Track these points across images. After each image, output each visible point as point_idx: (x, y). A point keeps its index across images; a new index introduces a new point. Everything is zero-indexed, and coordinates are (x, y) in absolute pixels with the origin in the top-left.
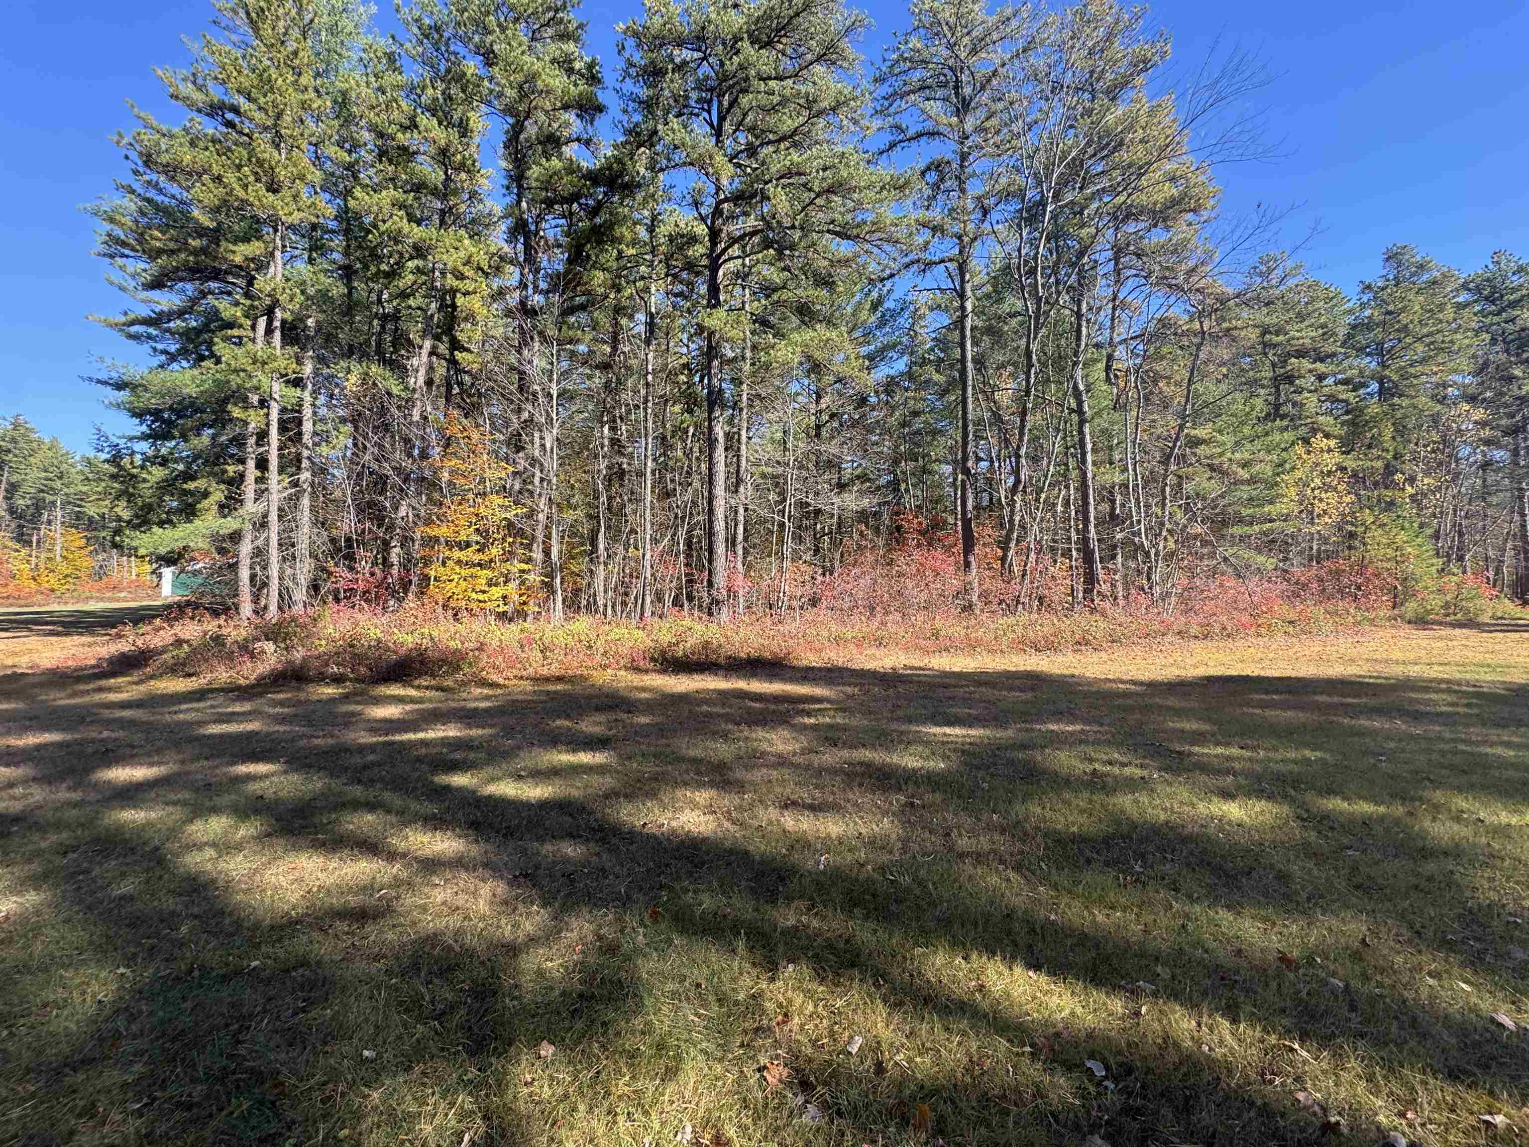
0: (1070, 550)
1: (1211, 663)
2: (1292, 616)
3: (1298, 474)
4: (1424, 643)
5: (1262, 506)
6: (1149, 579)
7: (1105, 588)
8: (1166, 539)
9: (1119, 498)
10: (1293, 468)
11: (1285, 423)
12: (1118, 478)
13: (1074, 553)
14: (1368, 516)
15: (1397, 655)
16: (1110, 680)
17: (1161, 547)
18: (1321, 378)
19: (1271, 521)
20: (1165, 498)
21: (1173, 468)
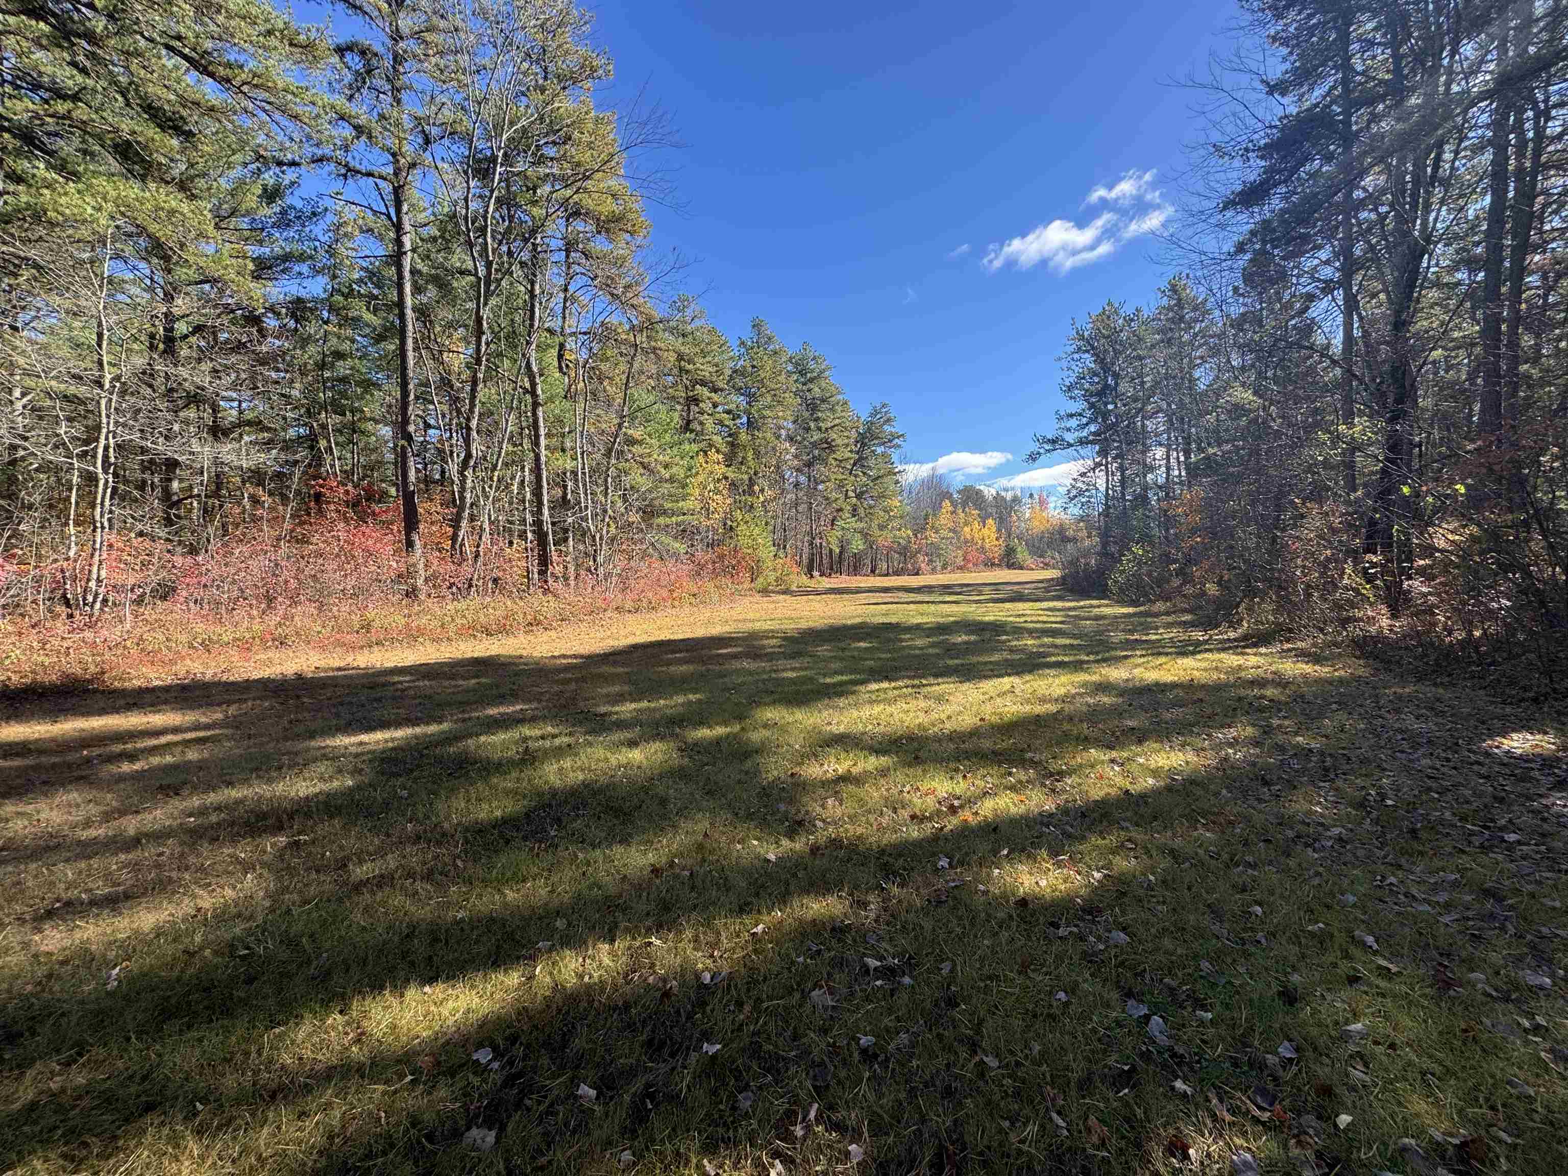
0: (525, 532)
1: (638, 633)
2: (696, 591)
3: (700, 478)
4: (765, 606)
5: (677, 501)
6: (595, 561)
7: (558, 570)
8: (608, 525)
9: (570, 484)
10: (697, 473)
11: (693, 436)
12: (569, 465)
13: (530, 535)
14: (738, 515)
15: (751, 616)
16: (554, 657)
17: (604, 532)
18: (715, 406)
19: (684, 514)
20: (607, 489)
21: (613, 461)
